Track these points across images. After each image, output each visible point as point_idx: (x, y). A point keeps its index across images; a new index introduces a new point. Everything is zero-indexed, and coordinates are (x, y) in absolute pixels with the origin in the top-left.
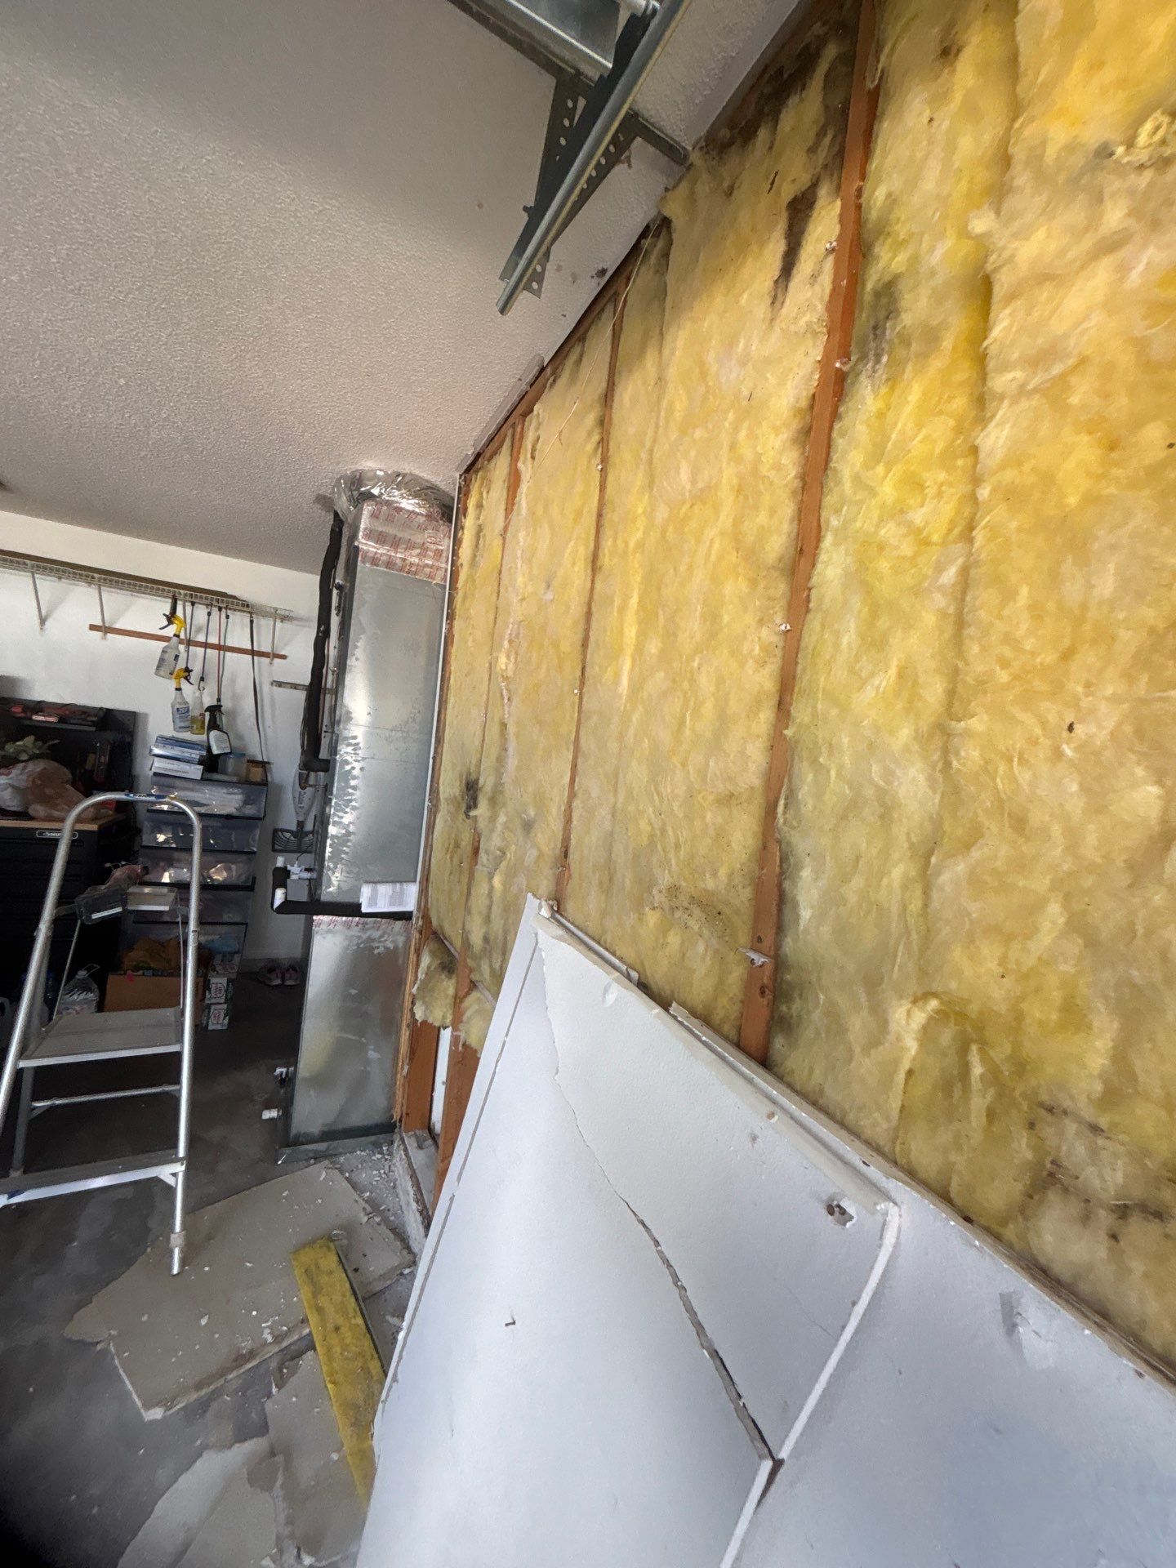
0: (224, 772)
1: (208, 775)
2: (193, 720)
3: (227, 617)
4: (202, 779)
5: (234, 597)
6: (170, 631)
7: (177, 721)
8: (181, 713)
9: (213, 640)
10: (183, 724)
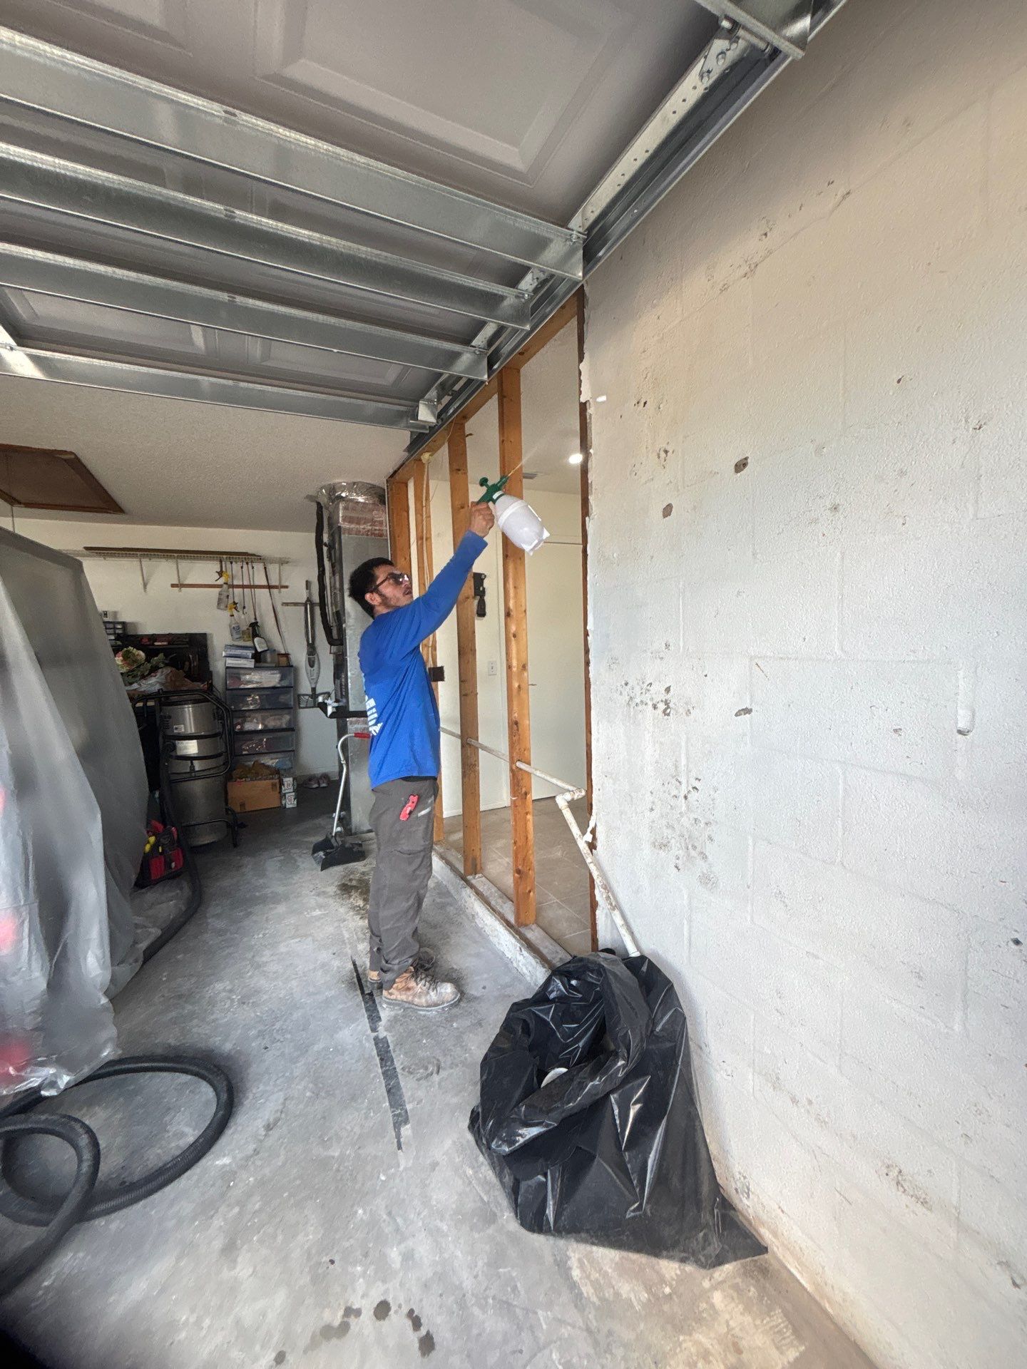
0: (265, 662)
1: (258, 665)
2: (244, 632)
3: (253, 568)
4: (255, 667)
5: (254, 555)
6: (221, 581)
7: (234, 634)
8: (235, 629)
9: (246, 583)
10: (238, 636)
